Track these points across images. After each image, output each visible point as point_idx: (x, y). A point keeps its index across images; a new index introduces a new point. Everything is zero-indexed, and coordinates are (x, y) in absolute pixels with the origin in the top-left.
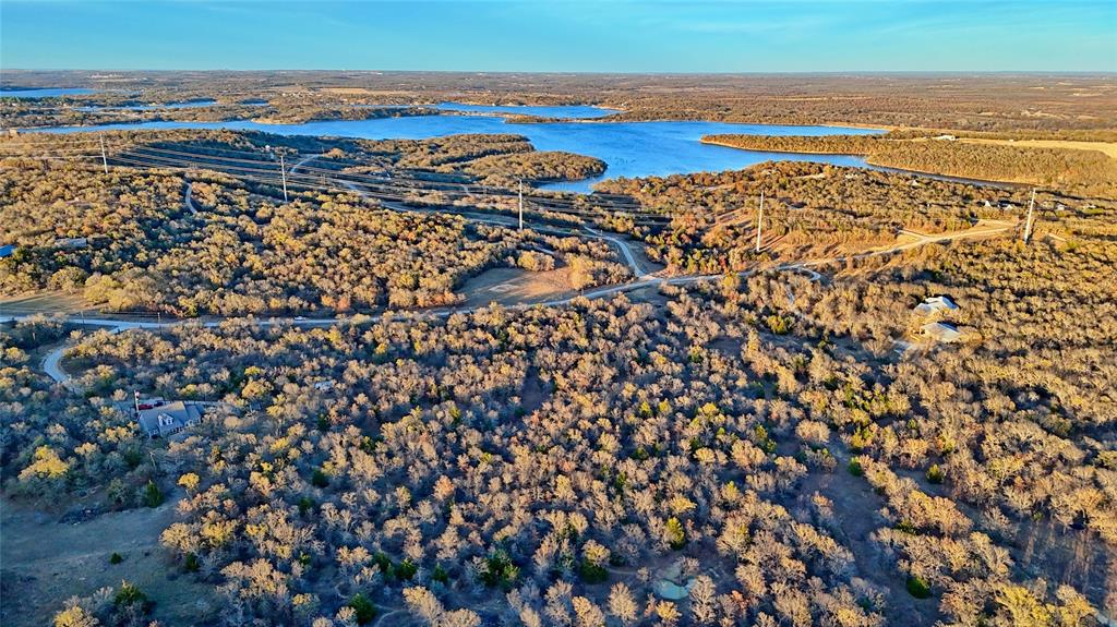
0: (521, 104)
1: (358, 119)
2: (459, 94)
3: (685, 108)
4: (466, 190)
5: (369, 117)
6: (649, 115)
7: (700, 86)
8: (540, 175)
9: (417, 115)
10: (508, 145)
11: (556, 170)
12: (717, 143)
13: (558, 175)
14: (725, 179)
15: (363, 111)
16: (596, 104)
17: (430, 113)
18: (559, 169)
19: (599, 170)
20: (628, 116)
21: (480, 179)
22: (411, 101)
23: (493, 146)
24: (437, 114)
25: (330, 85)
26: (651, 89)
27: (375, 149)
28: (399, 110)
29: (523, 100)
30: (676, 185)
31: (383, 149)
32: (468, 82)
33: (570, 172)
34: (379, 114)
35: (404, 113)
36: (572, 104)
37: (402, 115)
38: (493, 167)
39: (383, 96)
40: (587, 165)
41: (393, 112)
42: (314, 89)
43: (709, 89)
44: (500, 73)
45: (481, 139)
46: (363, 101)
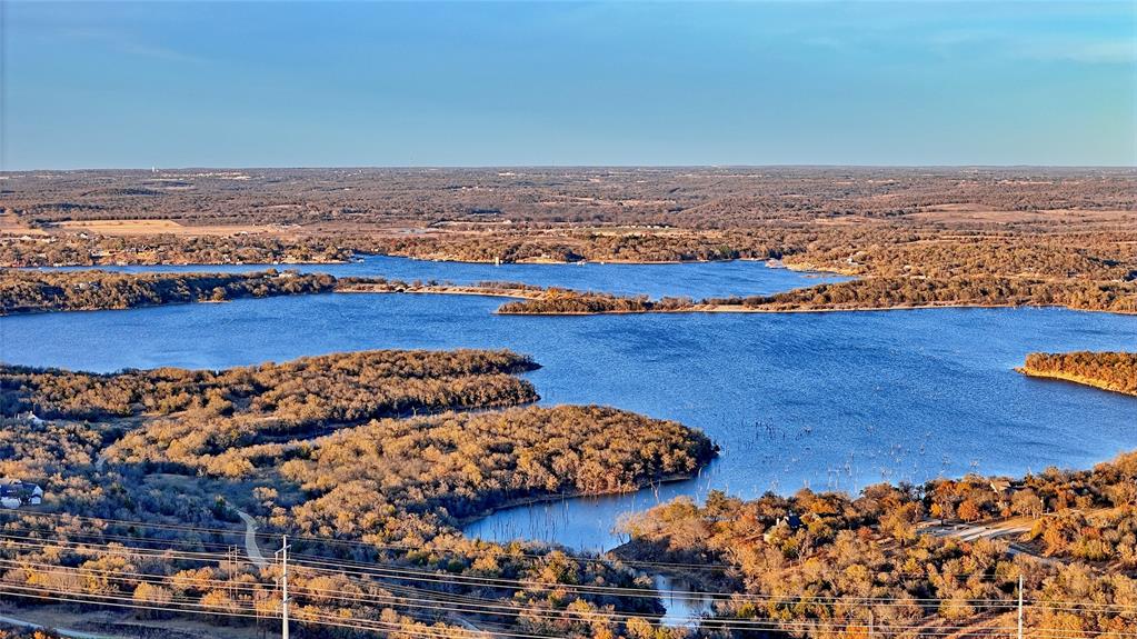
0: (572, 257)
1: (104, 307)
2: (422, 231)
3: (1017, 269)
4: (251, 533)
5: (138, 302)
6: (907, 291)
7: (1086, 205)
8: (494, 484)
9: (270, 294)
10: (458, 385)
11: (549, 468)
12: (1068, 376)
13: (551, 482)
14: (1024, 499)
15: (123, 287)
16: (779, 257)
17: (306, 289)
18: (559, 464)
19: (681, 466)
20: (850, 292)
21: (314, 495)
22: (279, 250)
23: (415, 388)
24: (326, 290)
25: (96, 211)
26: (950, 213)
27: (74, 404)
28: (224, 282)
29: (583, 245)
30: (870, 521)
31: (98, 402)
32: (465, 197)
33: (589, 472)
34: (165, 294)
35: (234, 290)
36: (712, 256)
37: (231, 295)
38: (371, 457)
39: (209, 243)
40: (647, 452)
41: (204, 287)
42: (45, 224)
43: (1108, 215)
44: (560, 171)
45: (397, 369)
46: (149, 256)
